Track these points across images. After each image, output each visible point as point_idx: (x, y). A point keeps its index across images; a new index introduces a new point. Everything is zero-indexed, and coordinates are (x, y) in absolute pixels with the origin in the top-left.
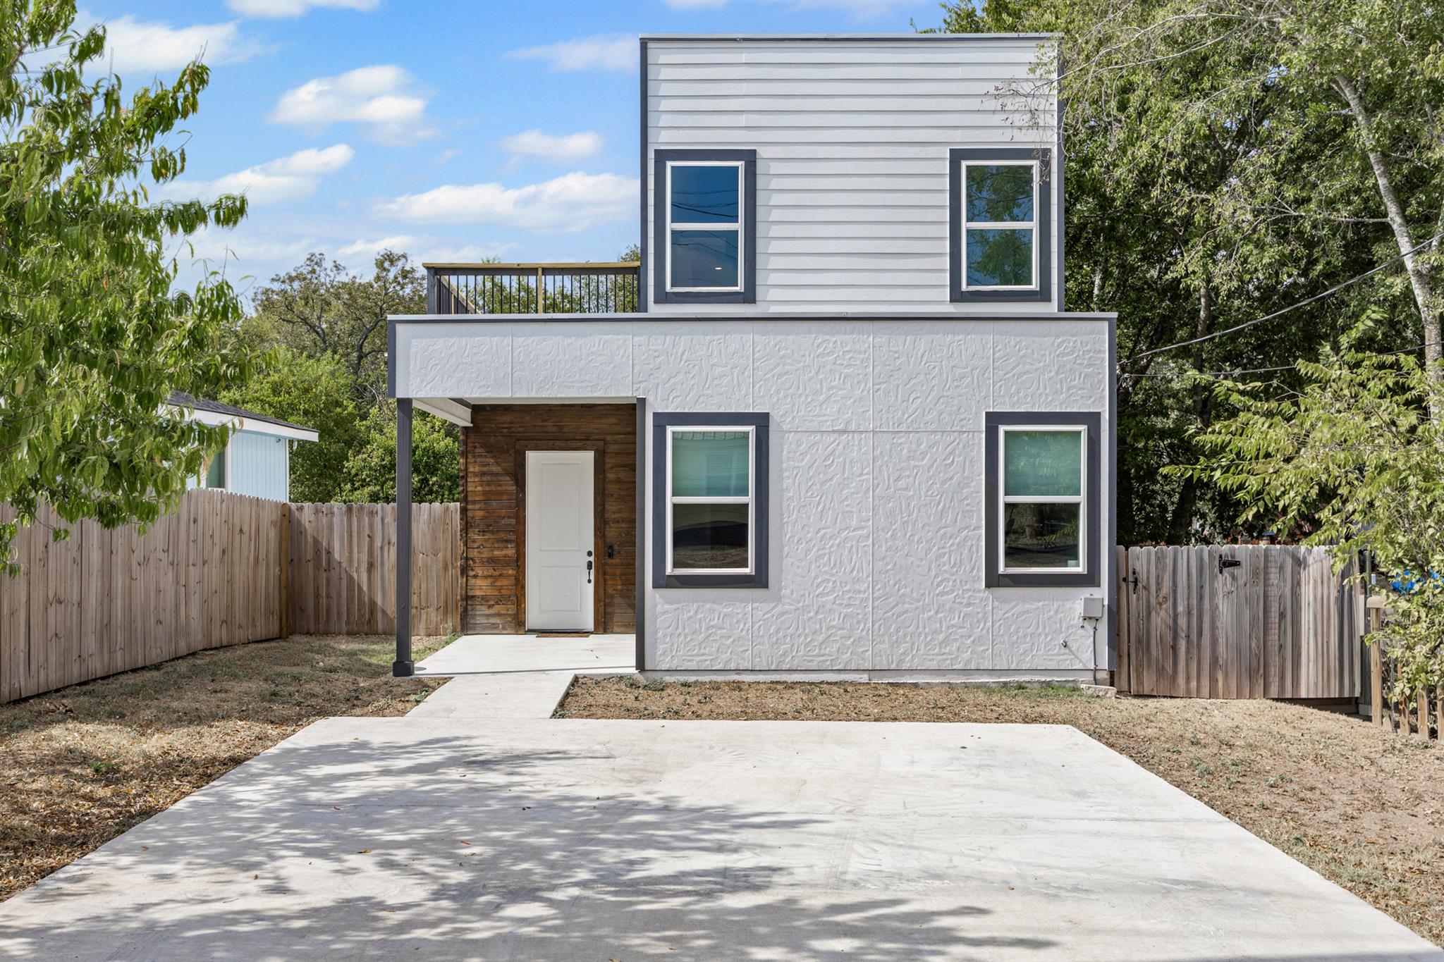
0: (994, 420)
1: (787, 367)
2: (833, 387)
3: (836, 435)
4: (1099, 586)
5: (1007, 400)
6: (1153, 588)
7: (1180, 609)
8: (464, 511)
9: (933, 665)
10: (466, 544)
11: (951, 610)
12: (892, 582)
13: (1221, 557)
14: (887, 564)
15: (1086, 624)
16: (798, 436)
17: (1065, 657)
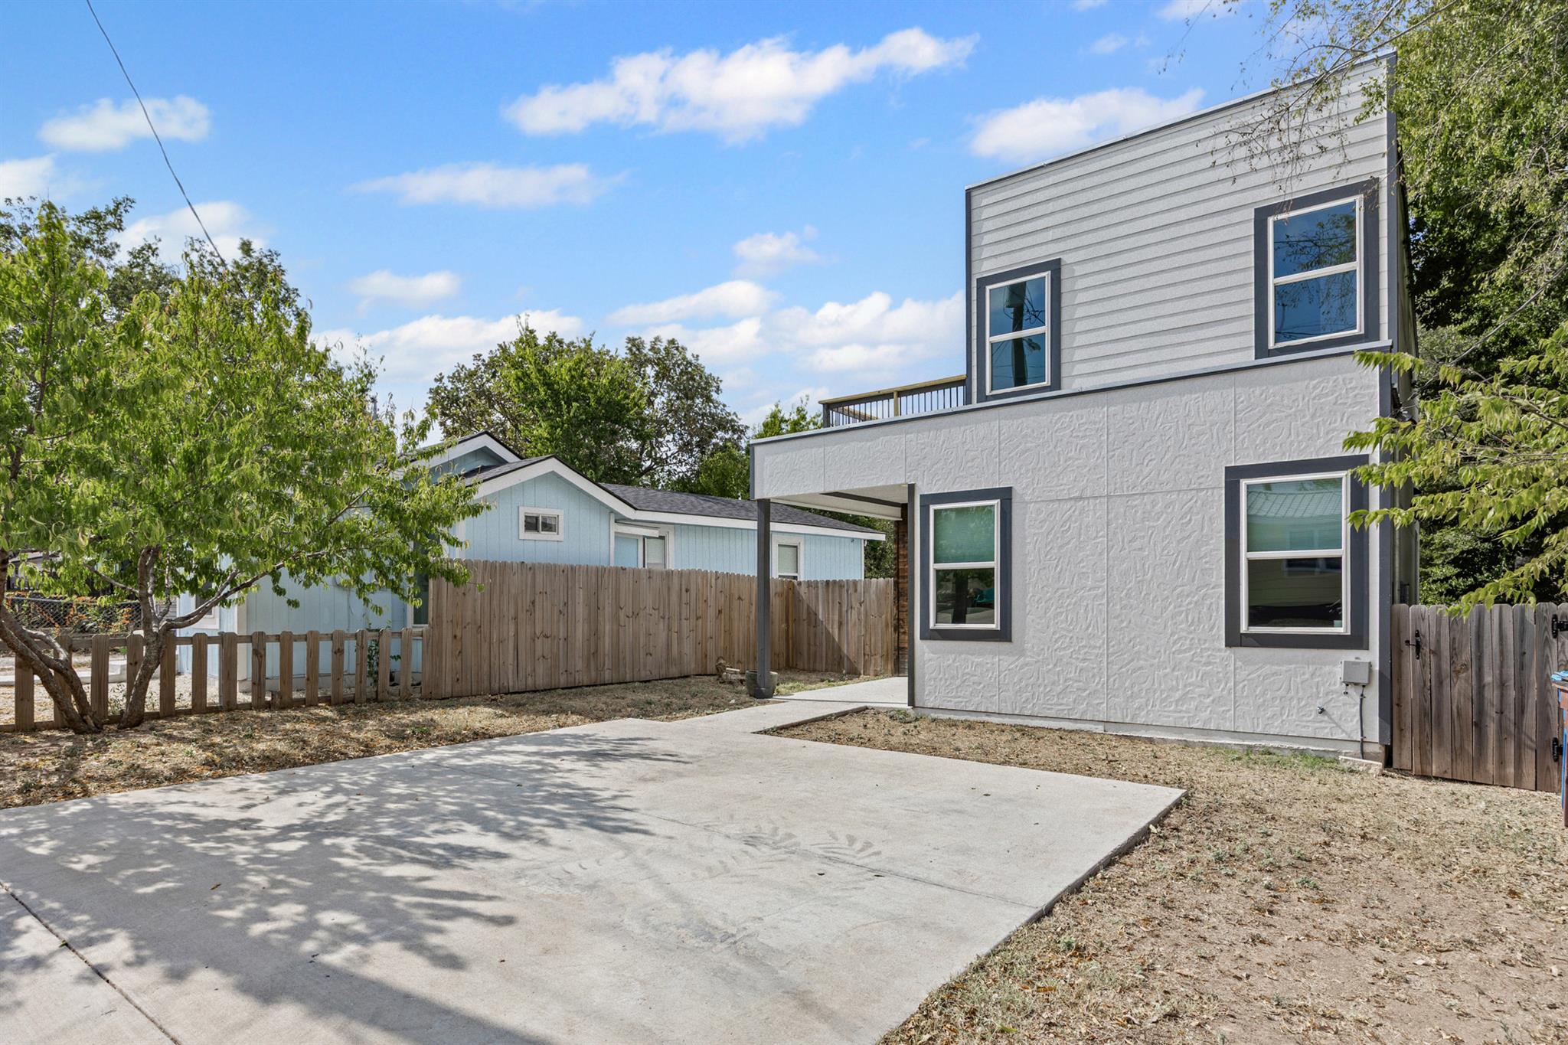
0: (1234, 475)
1: (1029, 445)
2: (1070, 458)
3: (1073, 502)
4: (1367, 649)
5: (1251, 453)
6: (1446, 653)
7: (1488, 679)
8: (896, 584)
9: (1170, 722)
10: (898, 608)
11: (1189, 669)
12: (1126, 640)
13: (1555, 617)
14: (1122, 621)
15: (1351, 690)
16: (1038, 506)
17: (1323, 725)
